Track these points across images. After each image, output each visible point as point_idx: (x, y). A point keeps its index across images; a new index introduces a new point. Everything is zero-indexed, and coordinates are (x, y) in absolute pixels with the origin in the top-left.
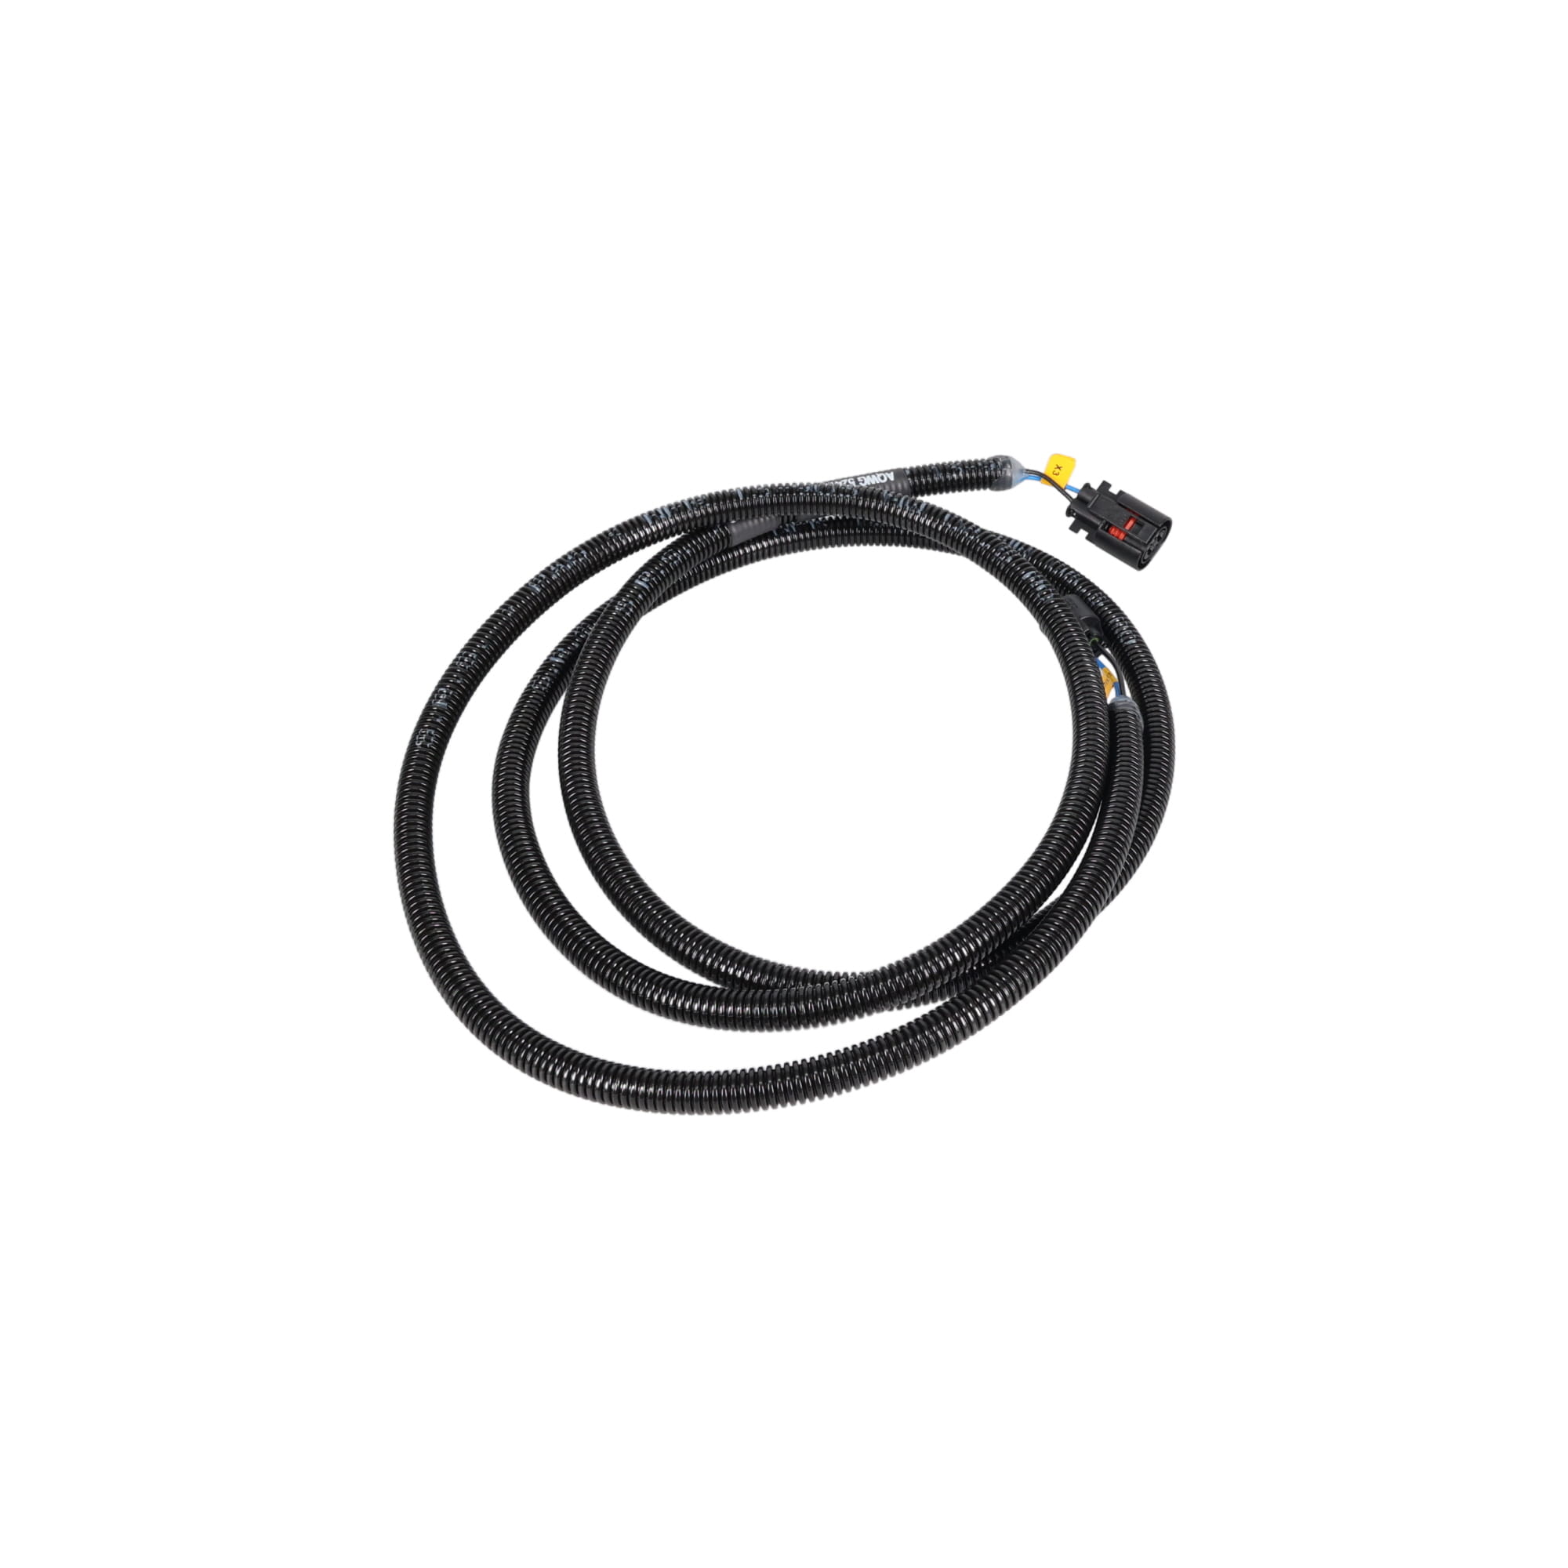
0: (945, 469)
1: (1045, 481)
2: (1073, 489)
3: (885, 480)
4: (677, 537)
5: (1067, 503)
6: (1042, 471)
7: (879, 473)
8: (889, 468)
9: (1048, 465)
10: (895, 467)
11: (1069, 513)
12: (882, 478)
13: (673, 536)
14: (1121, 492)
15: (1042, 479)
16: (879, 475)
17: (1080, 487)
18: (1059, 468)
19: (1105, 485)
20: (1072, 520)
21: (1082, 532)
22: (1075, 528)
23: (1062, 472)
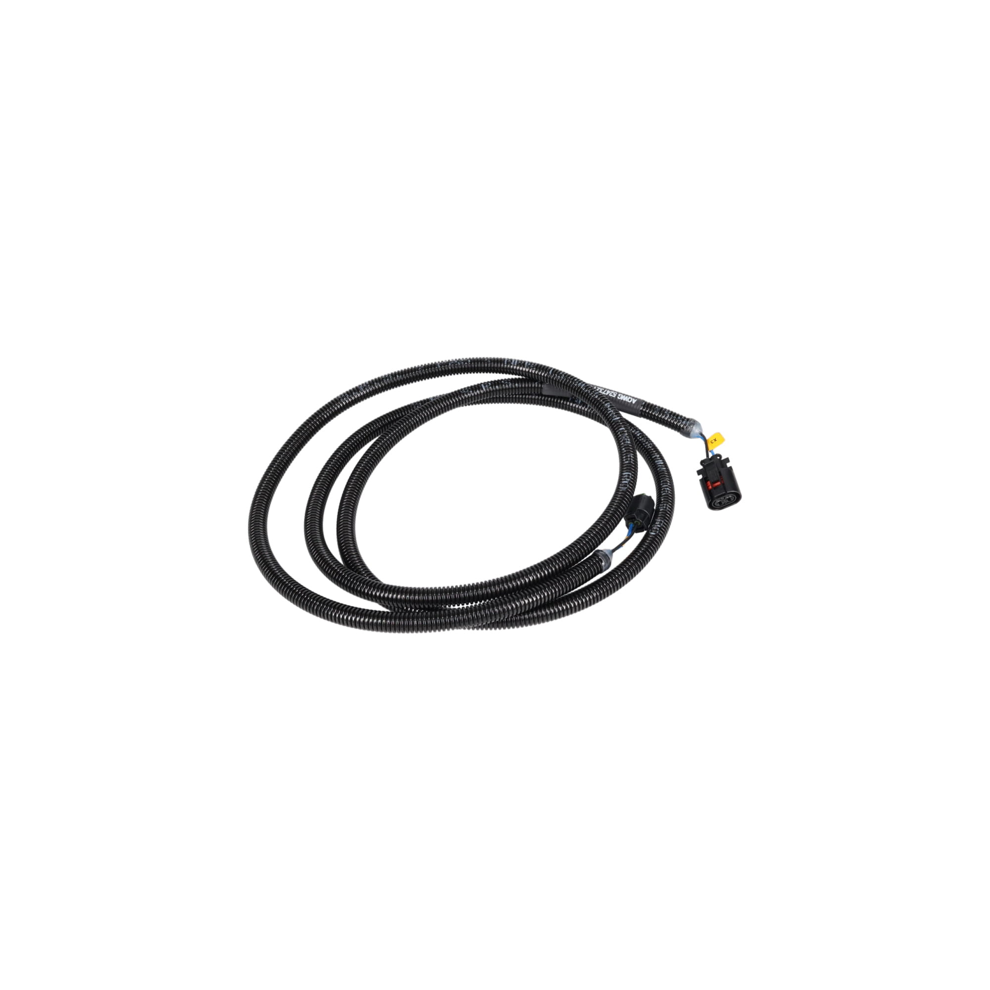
0: (662, 410)
1: (704, 442)
3: (630, 401)
4: (521, 377)
5: (705, 457)
6: (707, 438)
7: (631, 397)
8: (635, 397)
9: (711, 437)
10: (639, 397)
11: (702, 463)
12: (630, 400)
13: (519, 375)
14: (731, 468)
15: (703, 440)
16: (630, 398)
17: (716, 452)
18: (715, 440)
19: (727, 460)
20: (701, 467)
21: (701, 477)
22: (699, 472)
23: (715, 443)
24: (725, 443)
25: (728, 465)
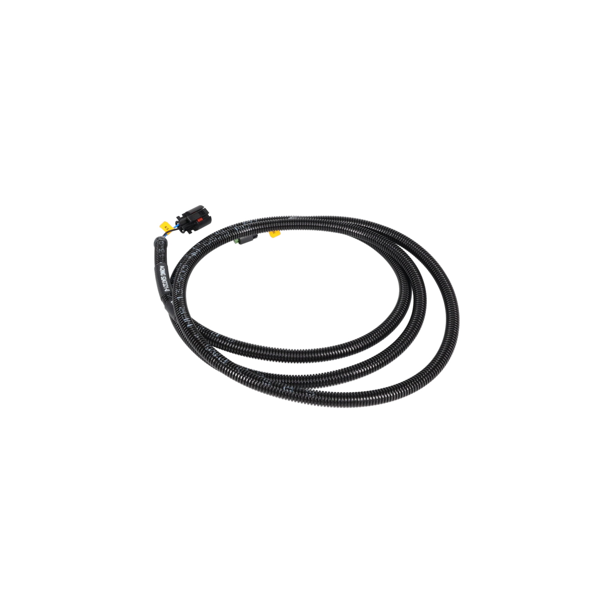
1: (169, 233)
2: (175, 227)
5: (178, 231)
6: (164, 232)
9: (164, 230)
11: (183, 232)
14: (183, 215)
15: (167, 234)
17: (175, 225)
18: (166, 227)
19: (178, 218)
20: (186, 232)
21: (193, 231)
22: (190, 232)
23: (168, 227)
24: (166, 221)
25: (181, 216)
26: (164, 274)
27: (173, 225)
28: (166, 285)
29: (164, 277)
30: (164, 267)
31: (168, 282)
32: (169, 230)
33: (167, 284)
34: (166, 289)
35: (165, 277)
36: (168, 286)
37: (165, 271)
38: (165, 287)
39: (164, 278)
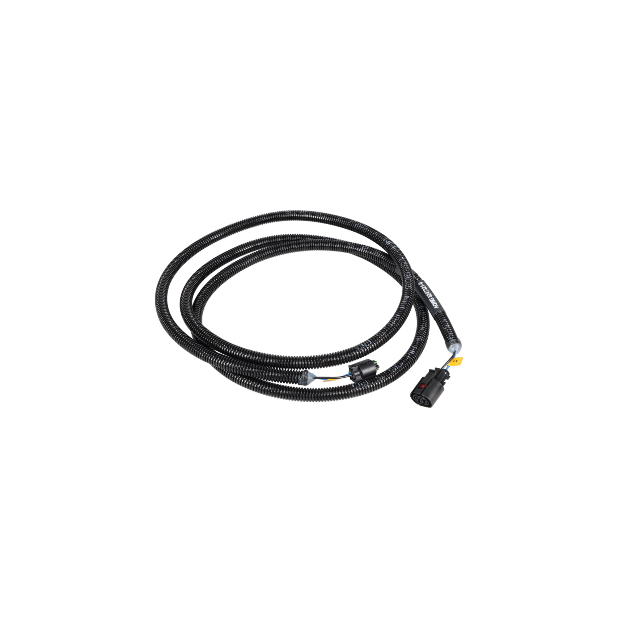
26: (431, 299)
27: (451, 370)
28: (424, 288)
29: (430, 297)
30: (435, 308)
31: (424, 293)
32: (452, 361)
33: (424, 290)
34: (422, 284)
35: (428, 297)
36: (422, 288)
37: (431, 304)
38: (424, 286)
39: (429, 295)
